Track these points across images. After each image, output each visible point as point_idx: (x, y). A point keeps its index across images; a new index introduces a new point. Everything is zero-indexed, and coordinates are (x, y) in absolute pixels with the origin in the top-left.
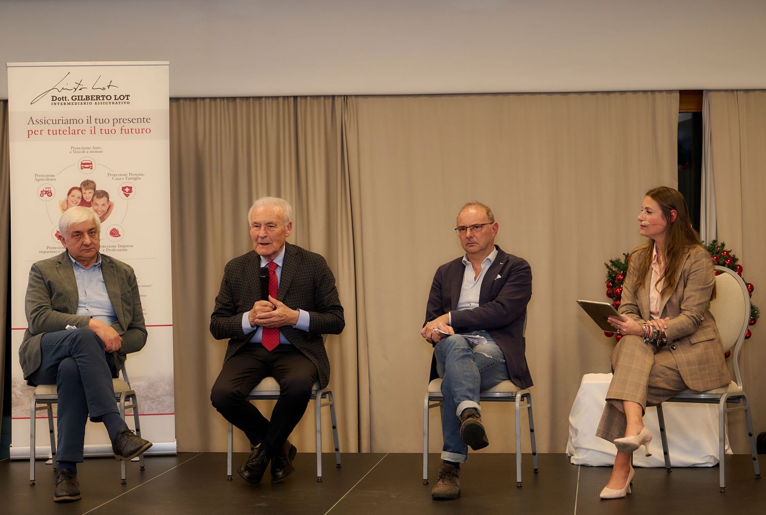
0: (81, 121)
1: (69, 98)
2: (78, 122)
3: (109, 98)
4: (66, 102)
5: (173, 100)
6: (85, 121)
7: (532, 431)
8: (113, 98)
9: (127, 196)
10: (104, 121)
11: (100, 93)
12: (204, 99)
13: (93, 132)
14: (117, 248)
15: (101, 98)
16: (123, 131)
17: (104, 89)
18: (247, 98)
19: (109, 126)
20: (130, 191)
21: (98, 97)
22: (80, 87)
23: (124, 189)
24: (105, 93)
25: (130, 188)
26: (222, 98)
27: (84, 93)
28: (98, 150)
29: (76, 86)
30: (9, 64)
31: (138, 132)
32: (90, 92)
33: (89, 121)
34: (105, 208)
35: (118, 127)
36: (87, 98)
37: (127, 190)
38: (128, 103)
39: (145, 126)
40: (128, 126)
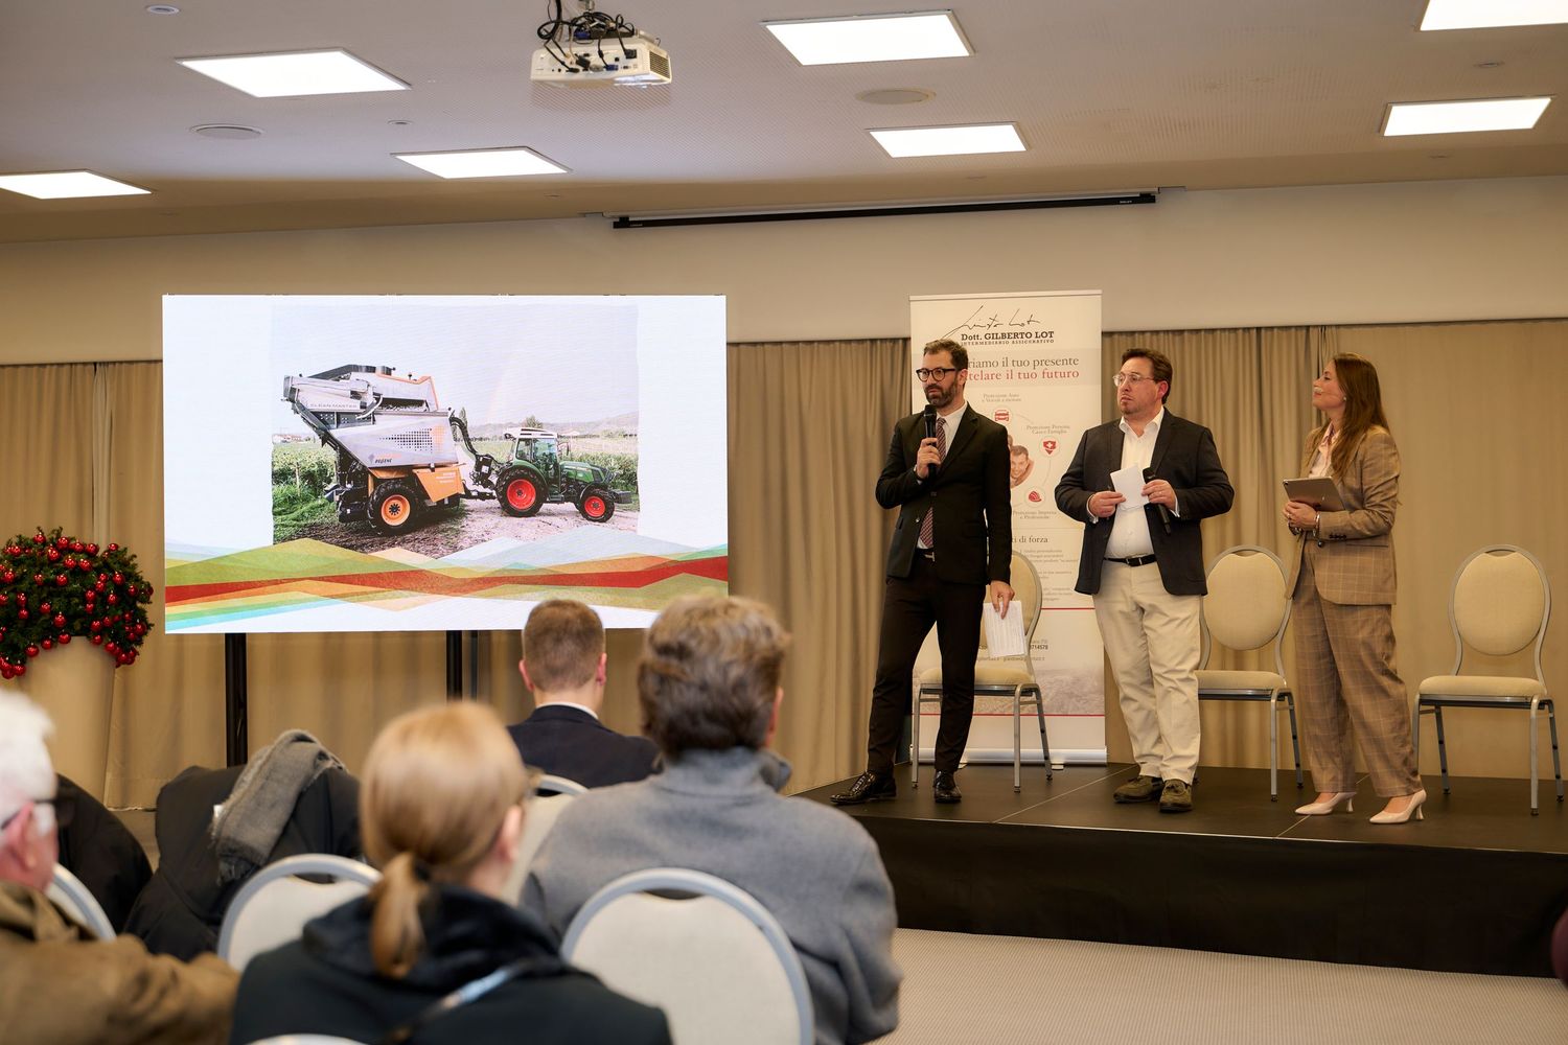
0: (995, 364)
1: (982, 336)
2: (992, 364)
3: (1029, 335)
4: (978, 341)
5: (1105, 334)
6: (1001, 364)
7: (1555, 747)
8: (1034, 335)
9: (1050, 452)
10: (1022, 363)
11: (1018, 329)
12: (1143, 332)
13: (1010, 376)
14: (1037, 515)
15: (1020, 336)
16: (1046, 375)
17: (1023, 325)
18: (1198, 331)
19: (1029, 369)
20: (1054, 447)
21: (1016, 335)
22: (995, 323)
23: (1045, 444)
24: (1025, 330)
25: (1054, 443)
26: (1167, 332)
27: (999, 330)
28: (1015, 398)
29: (990, 322)
30: (912, 298)
31: (1063, 375)
32: (1006, 329)
33: (1005, 364)
34: (1023, 468)
35: (1039, 369)
36: (1003, 335)
37: (1050, 445)
38: (1052, 341)
39: (1071, 368)
40: (1052, 369)
